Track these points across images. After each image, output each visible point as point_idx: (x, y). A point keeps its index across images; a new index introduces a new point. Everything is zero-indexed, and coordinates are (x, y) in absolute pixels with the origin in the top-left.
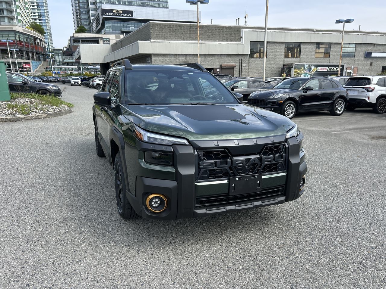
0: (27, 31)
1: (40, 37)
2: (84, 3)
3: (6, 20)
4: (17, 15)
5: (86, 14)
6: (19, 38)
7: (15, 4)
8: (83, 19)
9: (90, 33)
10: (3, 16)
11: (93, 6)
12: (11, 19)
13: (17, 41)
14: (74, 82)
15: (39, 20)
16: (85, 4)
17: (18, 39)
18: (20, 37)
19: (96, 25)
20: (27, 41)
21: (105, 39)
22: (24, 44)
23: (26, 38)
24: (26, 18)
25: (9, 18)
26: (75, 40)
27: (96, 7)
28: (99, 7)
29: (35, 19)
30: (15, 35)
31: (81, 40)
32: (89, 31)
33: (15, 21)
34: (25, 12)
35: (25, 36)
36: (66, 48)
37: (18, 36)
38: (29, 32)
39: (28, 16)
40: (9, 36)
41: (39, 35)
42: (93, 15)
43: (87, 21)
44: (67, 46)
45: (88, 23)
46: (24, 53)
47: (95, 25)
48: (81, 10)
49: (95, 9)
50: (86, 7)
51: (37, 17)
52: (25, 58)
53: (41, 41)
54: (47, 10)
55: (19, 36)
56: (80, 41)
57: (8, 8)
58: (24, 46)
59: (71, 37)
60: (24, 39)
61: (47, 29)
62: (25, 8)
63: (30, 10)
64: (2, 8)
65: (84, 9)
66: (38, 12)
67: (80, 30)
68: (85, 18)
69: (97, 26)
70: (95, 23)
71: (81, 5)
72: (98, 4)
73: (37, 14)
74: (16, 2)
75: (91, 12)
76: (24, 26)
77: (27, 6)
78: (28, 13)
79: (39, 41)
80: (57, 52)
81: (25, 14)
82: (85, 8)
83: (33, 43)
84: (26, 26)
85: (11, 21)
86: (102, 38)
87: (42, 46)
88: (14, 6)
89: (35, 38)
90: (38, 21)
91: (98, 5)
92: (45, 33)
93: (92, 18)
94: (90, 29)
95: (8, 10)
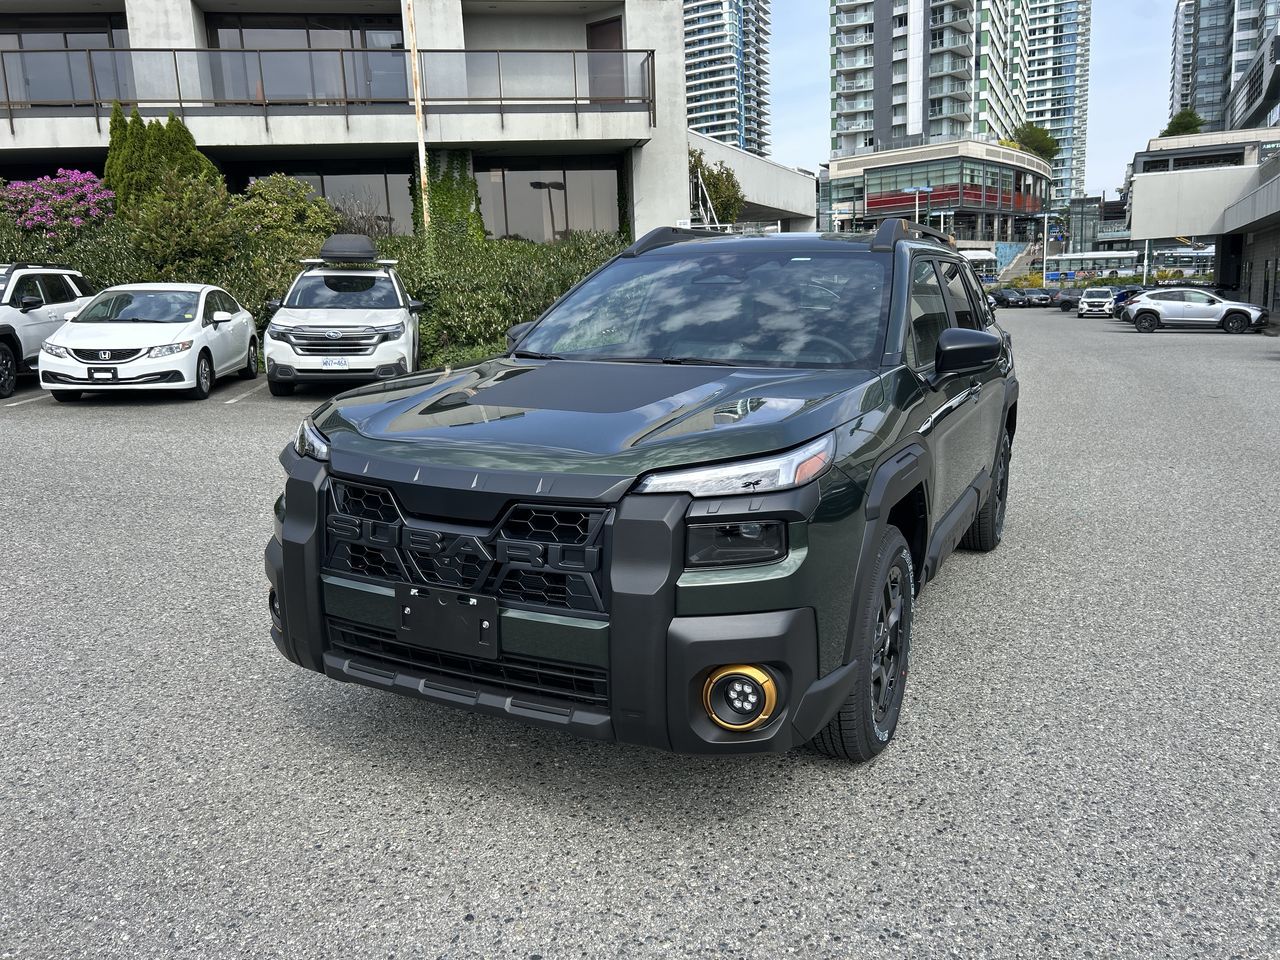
0: (997, 154)
1: (1039, 166)
2: (1217, 27)
3: (945, 129)
4: (977, 111)
5: (1215, 65)
6: (972, 178)
7: (978, 78)
8: (1204, 85)
9: (1223, 130)
10: (940, 117)
11: (1251, 34)
12: (959, 122)
13: (965, 188)
14: (1090, 306)
15: (1054, 112)
16: (1222, 30)
17: (967, 180)
18: (976, 173)
19: (1248, 99)
20: (993, 183)
21: (1269, 146)
22: (983, 192)
23: (993, 174)
24: (1007, 114)
25: (953, 121)
26: (1153, 162)
27: (1261, 36)
28: (1269, 31)
29: (1041, 113)
30: (962, 168)
31: (1175, 160)
32: (1219, 125)
33: (970, 128)
34: (1007, 95)
35: (989, 169)
36: (1120, 191)
37: (968, 172)
38: (1006, 156)
39: (1014, 107)
40: (946, 173)
41: (1036, 160)
42: (1241, 66)
43: (1220, 88)
44: (1122, 187)
45: (1218, 96)
46: (980, 220)
47: (1245, 100)
48: (1201, 55)
49: (1255, 44)
50: (1220, 42)
51: (1048, 106)
52: (980, 234)
53: (1038, 177)
54: (1082, 76)
55: (972, 171)
56: (1171, 163)
57: (958, 92)
58: (983, 200)
59: (1138, 155)
60: (985, 178)
61: (1074, 139)
62: (1008, 84)
63: (1024, 86)
64: (940, 95)
65: (1213, 51)
66: (1053, 90)
67: (1182, 124)
68: (1212, 80)
69: (1250, 102)
70: (1246, 91)
71: (1203, 39)
72: (1268, 22)
73: (1049, 95)
74: (982, 72)
75: (1236, 57)
76: (993, 139)
77: (1016, 76)
78: (1016, 97)
79: (1030, 180)
80: (1079, 209)
81: (1007, 104)
82: (1216, 46)
83: (1012, 188)
84: (1002, 137)
85: (958, 130)
86: (1256, 144)
87: (1038, 193)
88: (972, 84)
89: (1020, 173)
90: (1048, 116)
91: (1269, 25)
92: (1057, 152)
93: (1236, 77)
94: (1223, 115)
95: (953, 99)
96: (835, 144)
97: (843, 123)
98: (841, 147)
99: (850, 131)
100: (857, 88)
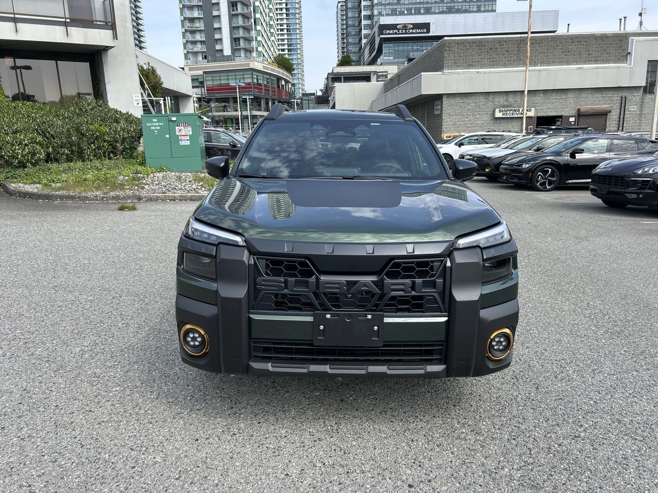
0: (268, 68)
1: (287, 76)
2: (355, 17)
3: (242, 54)
4: (257, 46)
5: (355, 35)
6: (257, 80)
7: (256, 29)
8: (351, 44)
9: (360, 65)
10: (239, 47)
11: (368, 22)
12: (249, 51)
13: (254, 85)
15: (289, 50)
16: (356, 19)
17: (255, 81)
18: (259, 77)
19: (369, 53)
20: (267, 83)
21: (380, 74)
22: (263, 87)
23: (267, 78)
24: (270, 49)
25: (246, 50)
26: (335, 78)
27: (373, 23)
28: (376, 22)
29: (283, 50)
30: (252, 74)
31: (344, 77)
32: (358, 63)
33: (254, 54)
34: (269, 40)
35: (265, 76)
36: (322, 91)
37: (255, 77)
38: (272, 70)
39: (272, 46)
40: (245, 76)
41: (285, 73)
42: (366, 36)
43: (357, 46)
44: (322, 88)
45: (357, 49)
46: (263, 101)
47: (368, 52)
48: (350, 29)
49: (371, 27)
50: (356, 24)
51: (286, 47)
52: (263, 108)
53: (287, 82)
54: (300, 34)
55: (257, 76)
56: (342, 79)
57: (247, 35)
58: (263, 91)
59: (329, 74)
60: (263, 80)
61: (299, 64)
62: (269, 34)
63: (276, 36)
64: (238, 36)
65: (354, 28)
66: (288, 39)
67: (344, 62)
68: (354, 42)
69: (371, 53)
70: (369, 47)
71: (350, 22)
72: (375, 17)
73: (286, 42)
74: (257, 27)
75: (364, 32)
76: (265, 61)
77: (272, 30)
78: (273, 41)
79: (283, 83)
80: (307, 98)
81: (269, 43)
82: (355, 26)
83: (276, 86)
84: (269, 61)
85: (248, 55)
86: (375, 73)
87: (287, 90)
88: (253, 32)
89: (279, 79)
90: (286, 52)
91: (375, 19)
92: (294, 70)
93: (364, 41)
94: (360, 58)
95: (245, 39)
96: (186, 58)
97: (189, 46)
98: (189, 59)
99: (194, 50)
100: (195, 28)
